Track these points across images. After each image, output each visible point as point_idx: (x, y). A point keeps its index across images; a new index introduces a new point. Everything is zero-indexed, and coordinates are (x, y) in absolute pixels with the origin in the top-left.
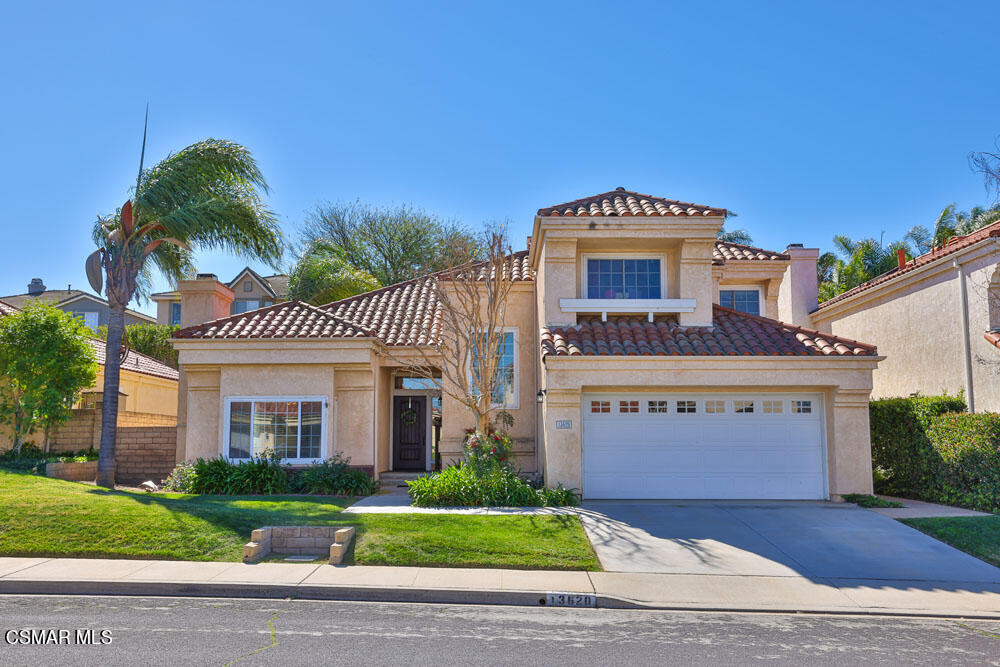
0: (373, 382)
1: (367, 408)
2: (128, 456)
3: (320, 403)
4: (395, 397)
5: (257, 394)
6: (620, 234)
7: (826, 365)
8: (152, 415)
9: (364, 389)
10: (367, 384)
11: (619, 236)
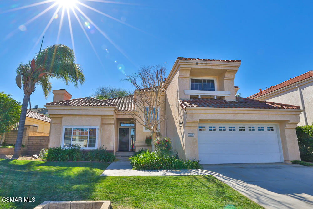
0: (114, 122)
1: (112, 131)
2: (32, 146)
3: (96, 128)
4: (119, 128)
5: (74, 125)
6: (206, 67)
7: (285, 113)
8: (45, 133)
9: (111, 124)
10: (112, 123)
11: (206, 68)
